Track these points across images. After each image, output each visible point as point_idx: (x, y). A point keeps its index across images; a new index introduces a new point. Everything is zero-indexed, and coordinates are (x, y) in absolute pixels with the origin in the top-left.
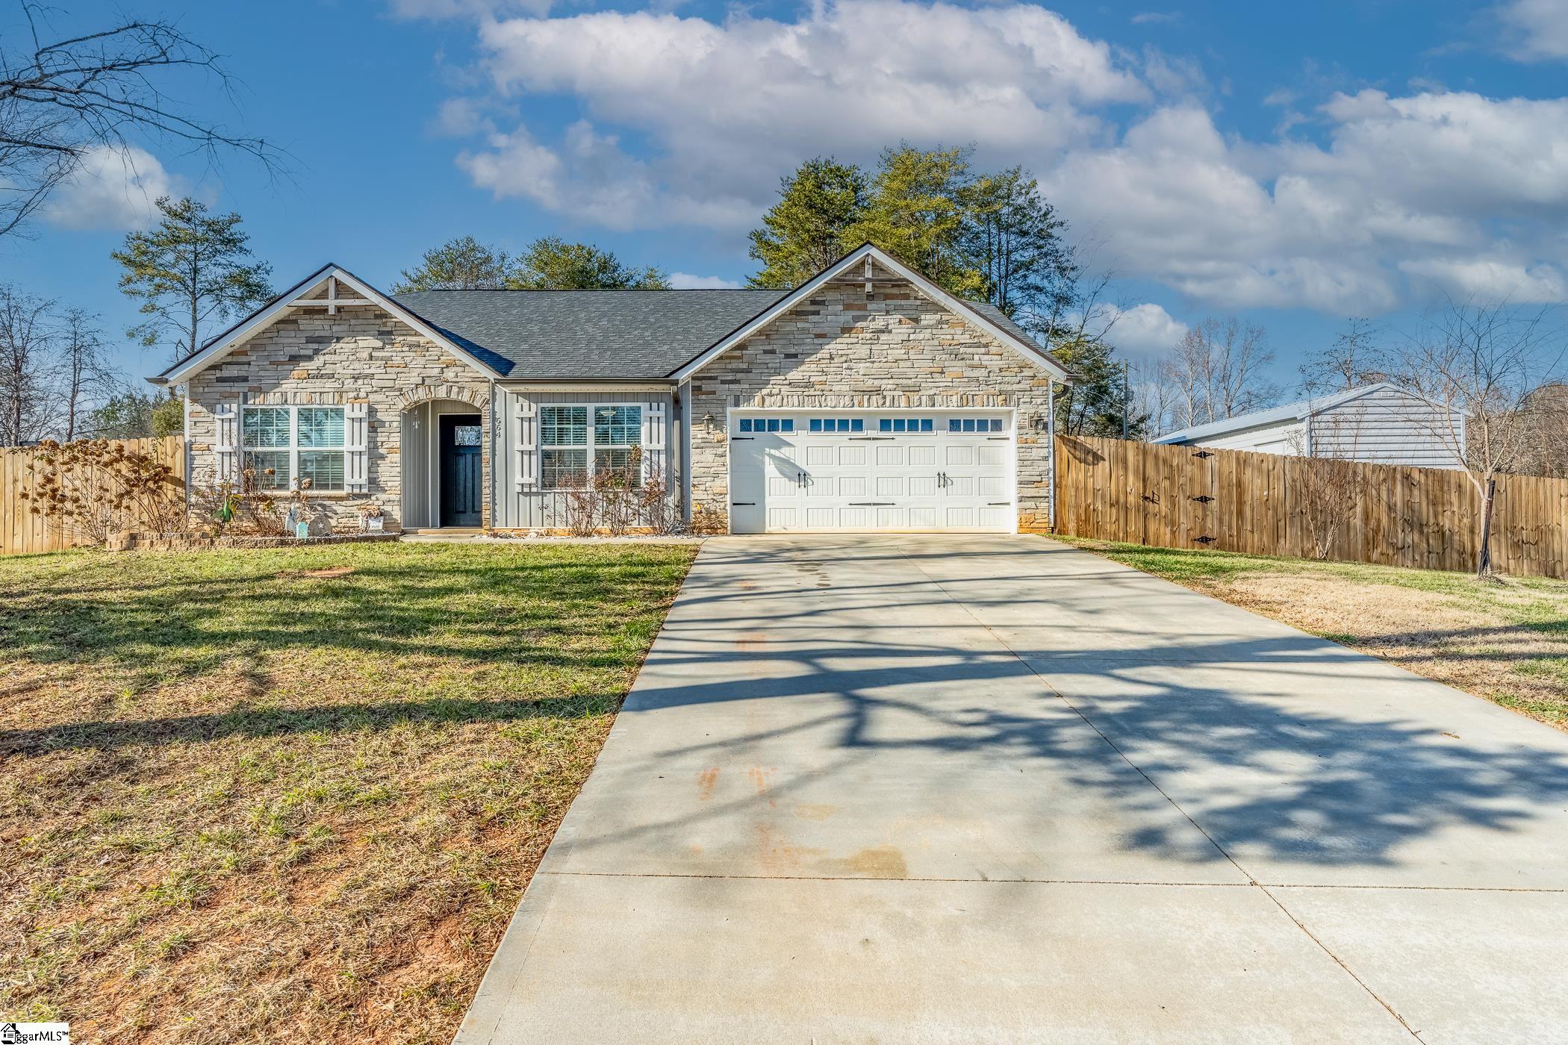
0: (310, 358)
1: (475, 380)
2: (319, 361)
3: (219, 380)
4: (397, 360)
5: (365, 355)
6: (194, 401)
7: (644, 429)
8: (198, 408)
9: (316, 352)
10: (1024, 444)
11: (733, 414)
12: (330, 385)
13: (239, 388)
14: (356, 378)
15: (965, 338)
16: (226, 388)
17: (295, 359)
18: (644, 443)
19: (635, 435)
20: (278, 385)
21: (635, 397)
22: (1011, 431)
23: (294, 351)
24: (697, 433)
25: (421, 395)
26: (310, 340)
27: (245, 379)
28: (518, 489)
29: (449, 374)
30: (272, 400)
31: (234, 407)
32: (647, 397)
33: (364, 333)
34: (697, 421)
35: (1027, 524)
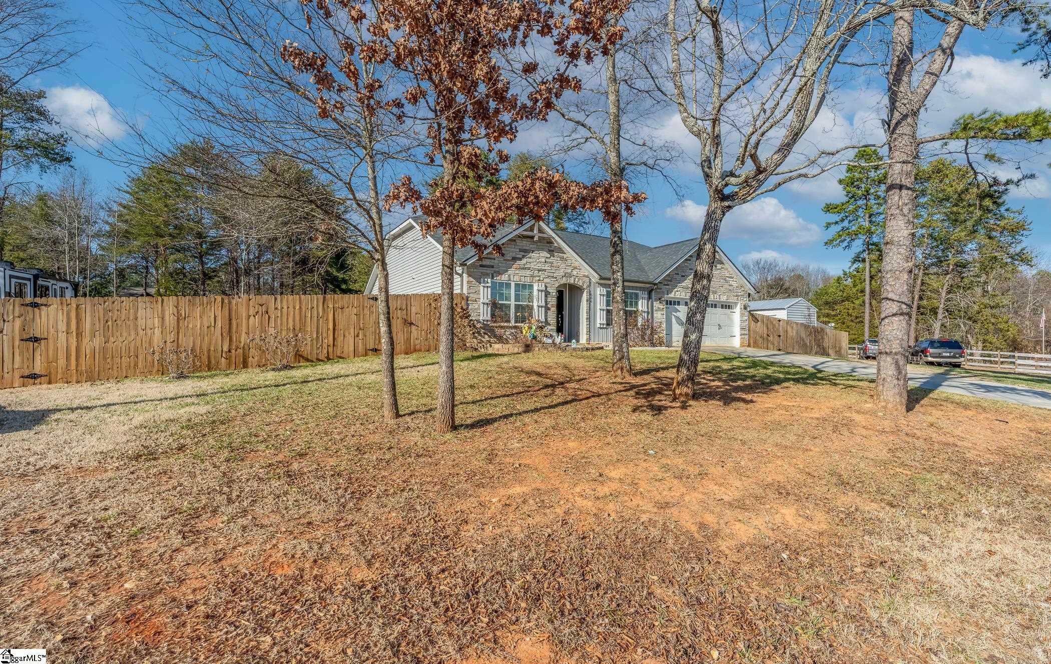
0: (520, 259)
1: (584, 276)
2: (524, 261)
3: (481, 266)
4: (555, 264)
5: (543, 260)
6: (469, 275)
7: (640, 303)
8: (472, 279)
9: (524, 257)
10: (742, 315)
11: (666, 297)
12: (528, 273)
13: (489, 271)
14: (539, 271)
15: (727, 275)
16: (484, 270)
17: (515, 259)
18: (640, 308)
19: (637, 304)
20: (507, 271)
21: (636, 288)
22: (738, 310)
23: (514, 255)
24: (656, 304)
25: (564, 281)
26: (521, 250)
27: (493, 267)
28: (598, 326)
29: (575, 273)
30: (504, 278)
31: (489, 280)
32: (641, 289)
33: (543, 250)
34: (656, 300)
35: (742, 345)
